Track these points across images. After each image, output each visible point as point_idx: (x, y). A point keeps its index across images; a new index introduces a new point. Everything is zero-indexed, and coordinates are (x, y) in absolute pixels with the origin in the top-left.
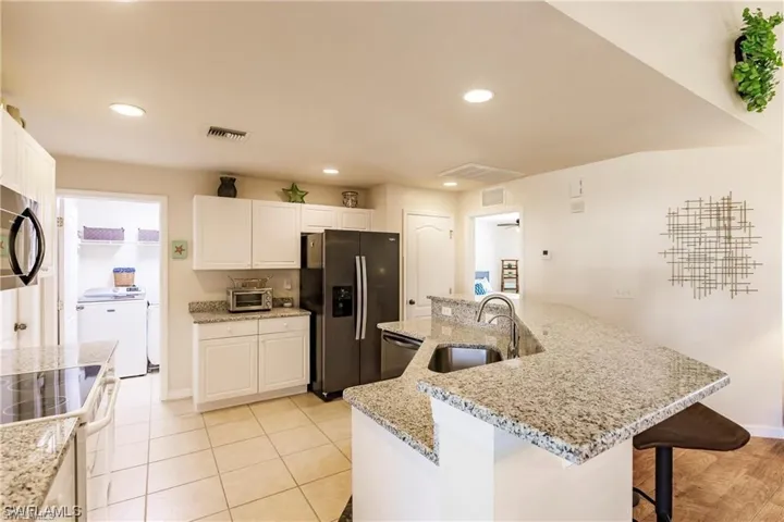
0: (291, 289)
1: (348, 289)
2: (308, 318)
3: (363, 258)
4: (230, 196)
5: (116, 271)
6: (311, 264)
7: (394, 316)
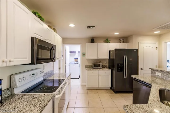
0: (106, 64)
1: (122, 64)
2: (111, 71)
3: (126, 56)
4: (93, 43)
5: (75, 59)
6: (111, 58)
7: (136, 74)
